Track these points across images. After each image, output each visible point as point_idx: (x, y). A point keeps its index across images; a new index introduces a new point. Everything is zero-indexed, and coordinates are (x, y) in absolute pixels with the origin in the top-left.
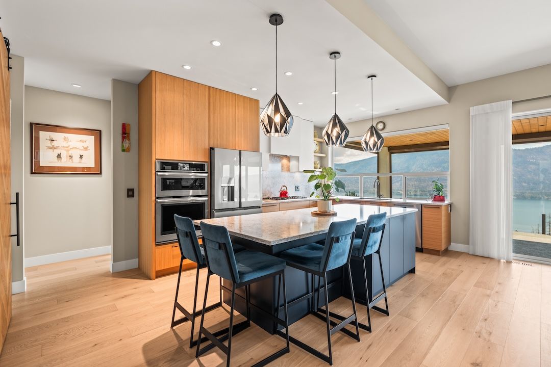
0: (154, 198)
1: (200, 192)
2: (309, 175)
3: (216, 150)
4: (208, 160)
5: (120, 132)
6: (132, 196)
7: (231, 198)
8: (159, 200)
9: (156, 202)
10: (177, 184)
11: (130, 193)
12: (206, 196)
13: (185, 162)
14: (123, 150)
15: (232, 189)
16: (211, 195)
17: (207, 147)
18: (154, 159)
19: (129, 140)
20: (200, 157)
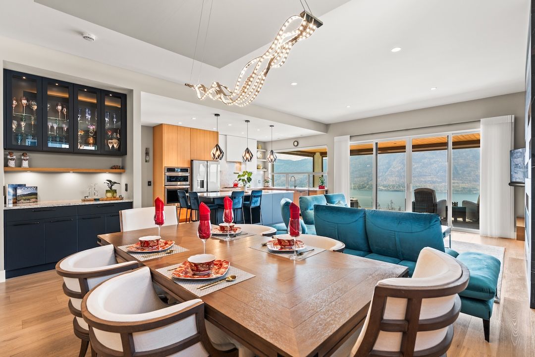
0: (164, 186)
1: (184, 183)
2: (238, 175)
3: (194, 162)
4: (190, 166)
5: (144, 152)
6: (150, 185)
7: (202, 186)
8: (166, 187)
9: (165, 188)
10: (177, 179)
11: (150, 184)
12: (189, 185)
13: (178, 168)
14: (146, 161)
15: (202, 182)
16: (191, 185)
17: (189, 160)
18: (163, 167)
19: (149, 156)
20: (186, 165)
